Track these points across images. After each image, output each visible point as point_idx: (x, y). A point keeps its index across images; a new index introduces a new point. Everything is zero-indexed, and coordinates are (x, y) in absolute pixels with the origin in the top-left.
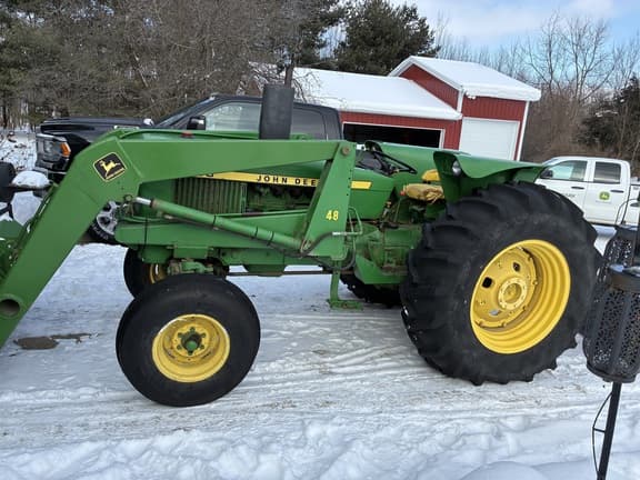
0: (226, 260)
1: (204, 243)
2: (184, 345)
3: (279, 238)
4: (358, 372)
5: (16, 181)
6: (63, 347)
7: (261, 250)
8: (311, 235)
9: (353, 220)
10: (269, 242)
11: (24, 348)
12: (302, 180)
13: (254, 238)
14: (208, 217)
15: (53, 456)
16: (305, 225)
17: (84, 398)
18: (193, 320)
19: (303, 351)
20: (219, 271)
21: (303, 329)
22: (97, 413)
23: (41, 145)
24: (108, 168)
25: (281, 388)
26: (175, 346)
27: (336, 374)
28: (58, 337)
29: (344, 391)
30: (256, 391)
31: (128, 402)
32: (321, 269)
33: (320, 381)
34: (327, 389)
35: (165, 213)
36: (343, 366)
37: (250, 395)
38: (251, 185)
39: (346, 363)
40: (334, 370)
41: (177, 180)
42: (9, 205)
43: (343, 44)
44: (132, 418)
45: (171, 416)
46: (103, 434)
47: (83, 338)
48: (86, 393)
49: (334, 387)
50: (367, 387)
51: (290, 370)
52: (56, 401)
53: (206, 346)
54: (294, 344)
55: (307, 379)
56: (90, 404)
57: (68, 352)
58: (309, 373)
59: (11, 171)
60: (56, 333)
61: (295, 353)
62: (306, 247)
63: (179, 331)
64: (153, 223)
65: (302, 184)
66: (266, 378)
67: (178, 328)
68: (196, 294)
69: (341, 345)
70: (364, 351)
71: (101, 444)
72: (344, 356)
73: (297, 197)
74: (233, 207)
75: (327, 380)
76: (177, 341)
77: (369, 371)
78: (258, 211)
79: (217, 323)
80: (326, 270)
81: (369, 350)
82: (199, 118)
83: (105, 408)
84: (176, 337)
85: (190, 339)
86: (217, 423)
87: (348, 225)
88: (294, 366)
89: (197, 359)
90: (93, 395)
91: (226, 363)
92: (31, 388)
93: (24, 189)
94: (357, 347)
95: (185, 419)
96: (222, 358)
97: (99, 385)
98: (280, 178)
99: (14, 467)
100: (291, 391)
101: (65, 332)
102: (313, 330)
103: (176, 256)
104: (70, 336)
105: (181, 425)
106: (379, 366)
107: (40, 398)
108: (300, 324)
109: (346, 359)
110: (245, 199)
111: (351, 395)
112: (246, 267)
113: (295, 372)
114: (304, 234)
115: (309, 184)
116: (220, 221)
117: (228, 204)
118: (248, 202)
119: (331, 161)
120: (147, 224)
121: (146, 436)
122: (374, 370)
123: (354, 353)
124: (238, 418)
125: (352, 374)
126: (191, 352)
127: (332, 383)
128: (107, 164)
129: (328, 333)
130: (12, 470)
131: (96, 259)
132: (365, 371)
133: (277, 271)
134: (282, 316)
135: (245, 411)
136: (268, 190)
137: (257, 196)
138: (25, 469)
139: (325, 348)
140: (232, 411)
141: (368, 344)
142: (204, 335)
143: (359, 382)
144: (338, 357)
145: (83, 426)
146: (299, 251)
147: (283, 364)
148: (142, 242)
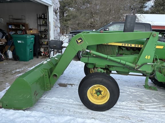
0: (111, 69)
1: (104, 64)
2: (96, 93)
3: (128, 63)
4: (154, 111)
5: (63, 45)
6: (68, 87)
7: (122, 67)
8: (139, 63)
9: (155, 59)
10: (124, 65)
11: (60, 86)
12: (137, 45)
13: (119, 63)
14: (105, 56)
15: (60, 118)
16: (137, 60)
17: (71, 102)
18: (99, 86)
19: (134, 100)
20: (108, 72)
21: (134, 92)
22: (73, 107)
23: (70, 37)
24: (79, 42)
25: (126, 112)
26: (94, 93)
27: (145, 110)
28: (68, 84)
29: (148, 117)
30: (117, 111)
31: (81, 106)
32: (142, 74)
33: (139, 112)
34: (142, 115)
35: (93, 54)
36: (148, 108)
37: (115, 112)
38: (119, 47)
39: (149, 107)
40: (144, 109)
41: (98, 45)
42: (62, 51)
43: (152, 6)
44: (81, 111)
45: (91, 113)
46: (73, 114)
47: (73, 85)
48: (71, 101)
49: (145, 115)
50: (157, 117)
51: (129, 105)
52: (64, 102)
53: (103, 94)
54: (131, 97)
55: (135, 110)
56: (71, 104)
57: (69, 89)
58: (136, 108)
59: (62, 43)
60: (67, 83)
61: (131, 100)
62: (137, 67)
63: (95, 89)
64: (90, 57)
65: (137, 46)
66: (121, 107)
67: (95, 88)
68: (100, 79)
69: (148, 100)
70: (156, 104)
71: (72, 118)
72: (149, 104)
73: (135, 51)
74: (113, 53)
75: (142, 112)
76: (94, 92)
77: (158, 112)
78: (121, 55)
79: (106, 88)
80: (144, 75)
81: (158, 104)
82: (107, 28)
83: (75, 106)
84: (94, 90)
85: (98, 92)
86: (104, 119)
87: (154, 61)
88: (130, 104)
89: (100, 98)
90: (73, 102)
91: (108, 101)
92: (59, 97)
93: (65, 47)
94: (154, 102)
95: (95, 115)
96: (107, 99)
97: (74, 99)
98: (129, 45)
99: (50, 119)
100: (129, 113)
101: (69, 83)
102: (138, 93)
103: (96, 67)
104: (70, 84)
105: (94, 117)
106: (162, 110)
107: (60, 100)
108: (133, 91)
109: (149, 105)
110: (117, 51)
111: (151, 119)
112: (117, 71)
113: (131, 107)
114: (137, 63)
115: (139, 46)
116: (109, 57)
117: (112, 52)
118: (118, 52)
119: (148, 39)
120: (89, 57)
121: (84, 118)
122: (160, 112)
123: (153, 104)
124: (111, 119)
125: (151, 111)
126: (98, 96)
127: (144, 113)
128: (79, 40)
129: (143, 95)
130: (50, 120)
131: (79, 65)
132: (157, 111)
133: (127, 74)
134: (128, 87)
135: (113, 117)
136: (125, 48)
137: (121, 50)
138: (53, 120)
139: (142, 100)
140: (109, 116)
141: (158, 101)
142: (102, 91)
143: (154, 115)
144: (147, 104)
145: (69, 110)
146: (134, 68)
147: (127, 103)
148: (87, 62)
